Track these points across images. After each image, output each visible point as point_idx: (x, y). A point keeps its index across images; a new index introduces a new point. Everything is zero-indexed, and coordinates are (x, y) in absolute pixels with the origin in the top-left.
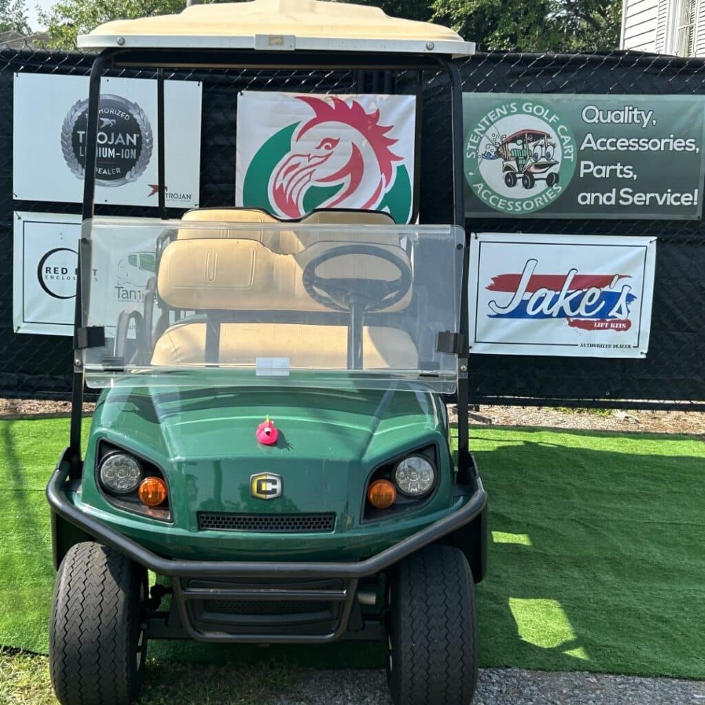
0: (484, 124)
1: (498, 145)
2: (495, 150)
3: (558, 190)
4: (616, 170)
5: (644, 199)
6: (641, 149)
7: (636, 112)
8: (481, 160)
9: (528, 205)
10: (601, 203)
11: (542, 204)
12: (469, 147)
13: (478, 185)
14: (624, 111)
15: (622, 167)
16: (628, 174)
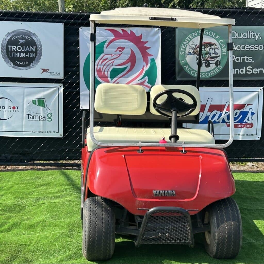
0: (187, 40)
1: (194, 49)
2: (193, 51)
3: (220, 68)
4: (245, 59)
5: (257, 71)
6: (255, 49)
7: (253, 34)
8: (187, 56)
9: (208, 75)
10: (239, 73)
11: (214, 74)
12: (181, 50)
13: (186, 66)
14: (248, 33)
15: (247, 57)
16: (250, 60)
